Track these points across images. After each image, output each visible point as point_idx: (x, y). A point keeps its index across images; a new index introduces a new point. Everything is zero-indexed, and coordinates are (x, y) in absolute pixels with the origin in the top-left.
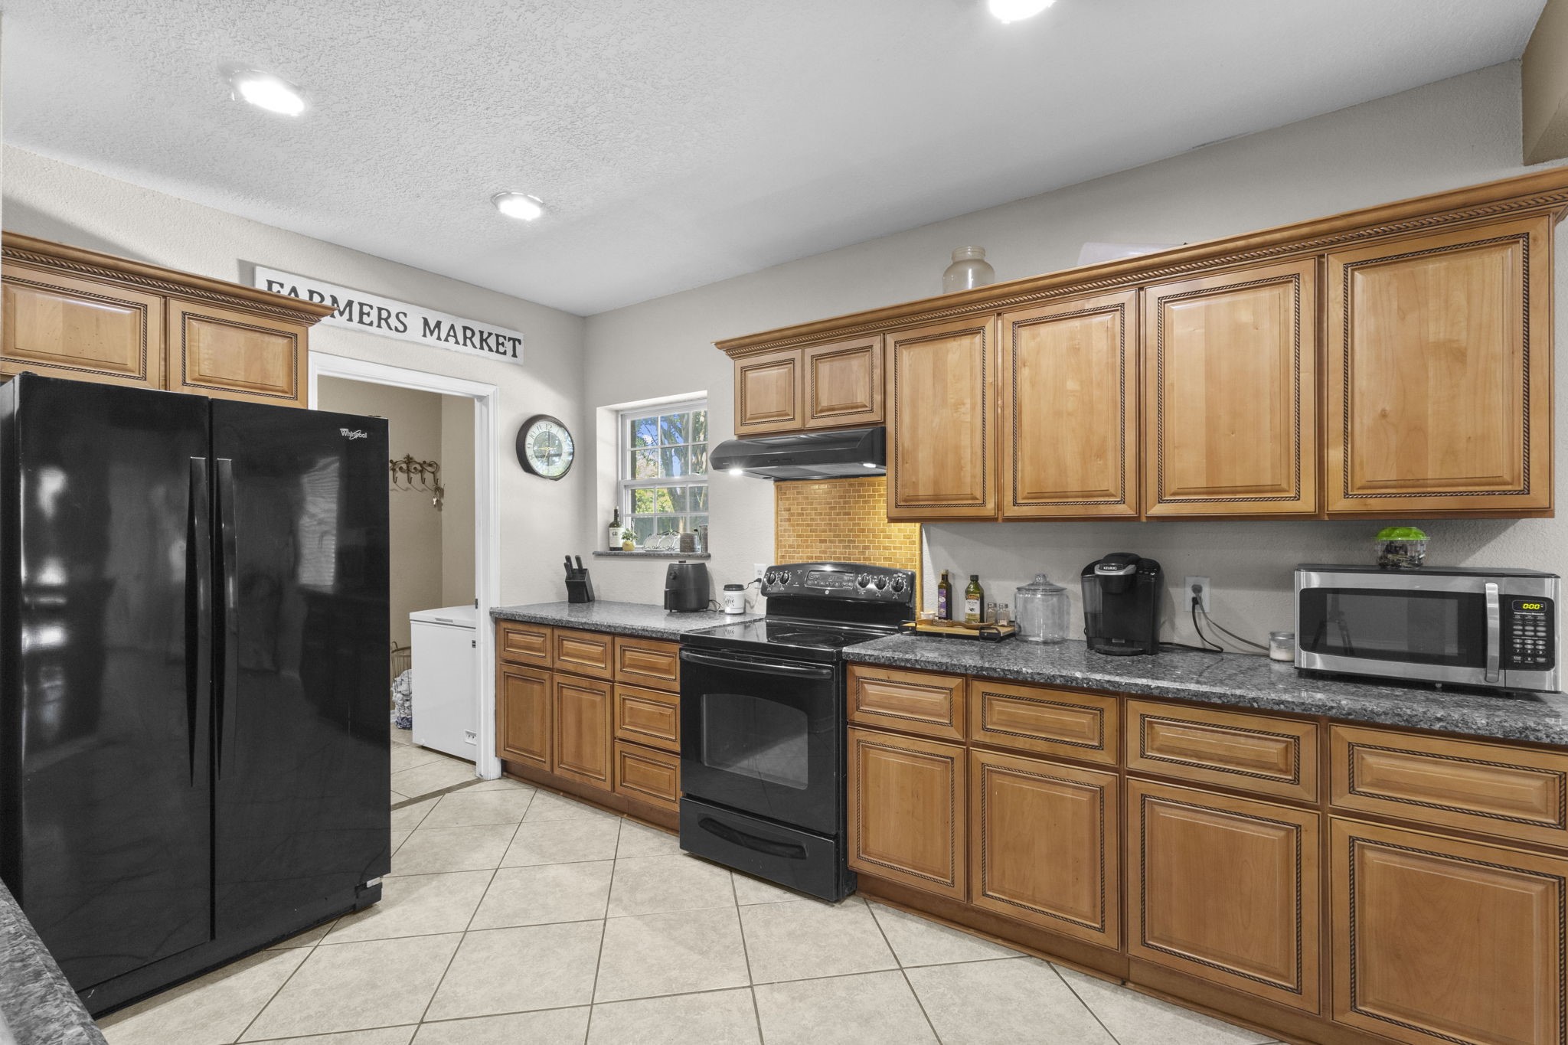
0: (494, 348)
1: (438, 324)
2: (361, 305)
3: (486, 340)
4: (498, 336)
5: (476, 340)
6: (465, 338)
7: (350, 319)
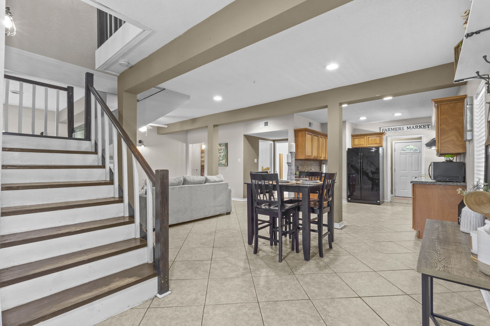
0: (423, 128)
1: (410, 127)
2: (396, 128)
3: (421, 127)
4: (424, 125)
5: (419, 127)
6: (416, 128)
7: (394, 131)
